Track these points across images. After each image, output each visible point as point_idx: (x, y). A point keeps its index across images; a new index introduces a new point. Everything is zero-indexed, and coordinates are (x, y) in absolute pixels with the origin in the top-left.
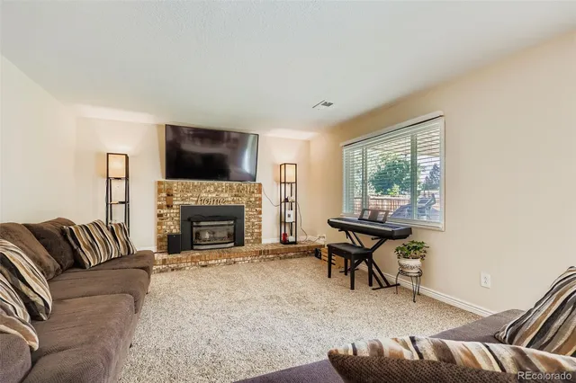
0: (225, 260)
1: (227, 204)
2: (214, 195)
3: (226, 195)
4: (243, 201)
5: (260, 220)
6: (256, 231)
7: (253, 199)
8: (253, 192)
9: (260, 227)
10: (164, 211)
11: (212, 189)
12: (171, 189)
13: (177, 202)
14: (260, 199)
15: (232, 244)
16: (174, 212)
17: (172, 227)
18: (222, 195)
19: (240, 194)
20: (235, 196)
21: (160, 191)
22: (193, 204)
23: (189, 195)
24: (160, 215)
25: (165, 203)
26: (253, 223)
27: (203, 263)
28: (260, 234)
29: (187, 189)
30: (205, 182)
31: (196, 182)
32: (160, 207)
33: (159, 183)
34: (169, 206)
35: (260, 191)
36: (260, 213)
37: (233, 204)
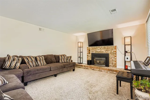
0: (98, 70)
1: (103, 53)
2: (100, 50)
3: (103, 50)
4: (109, 52)
5: (116, 59)
6: (114, 63)
7: (113, 52)
8: (113, 49)
9: (116, 61)
10: (88, 54)
11: (99, 48)
12: (89, 49)
13: (91, 52)
14: (116, 52)
15: (105, 66)
16: (90, 55)
17: (90, 58)
18: (102, 50)
19: (108, 50)
20: (106, 50)
21: (87, 50)
22: (94, 53)
23: (94, 50)
24: (88, 55)
25: (88, 52)
26: (113, 59)
27: (93, 69)
28: (116, 64)
29: (93, 49)
30: (97, 47)
31: (95, 47)
32: (87, 53)
33: (87, 48)
34: (89, 53)
35: (116, 49)
36: (116, 56)
37: (105, 53)
